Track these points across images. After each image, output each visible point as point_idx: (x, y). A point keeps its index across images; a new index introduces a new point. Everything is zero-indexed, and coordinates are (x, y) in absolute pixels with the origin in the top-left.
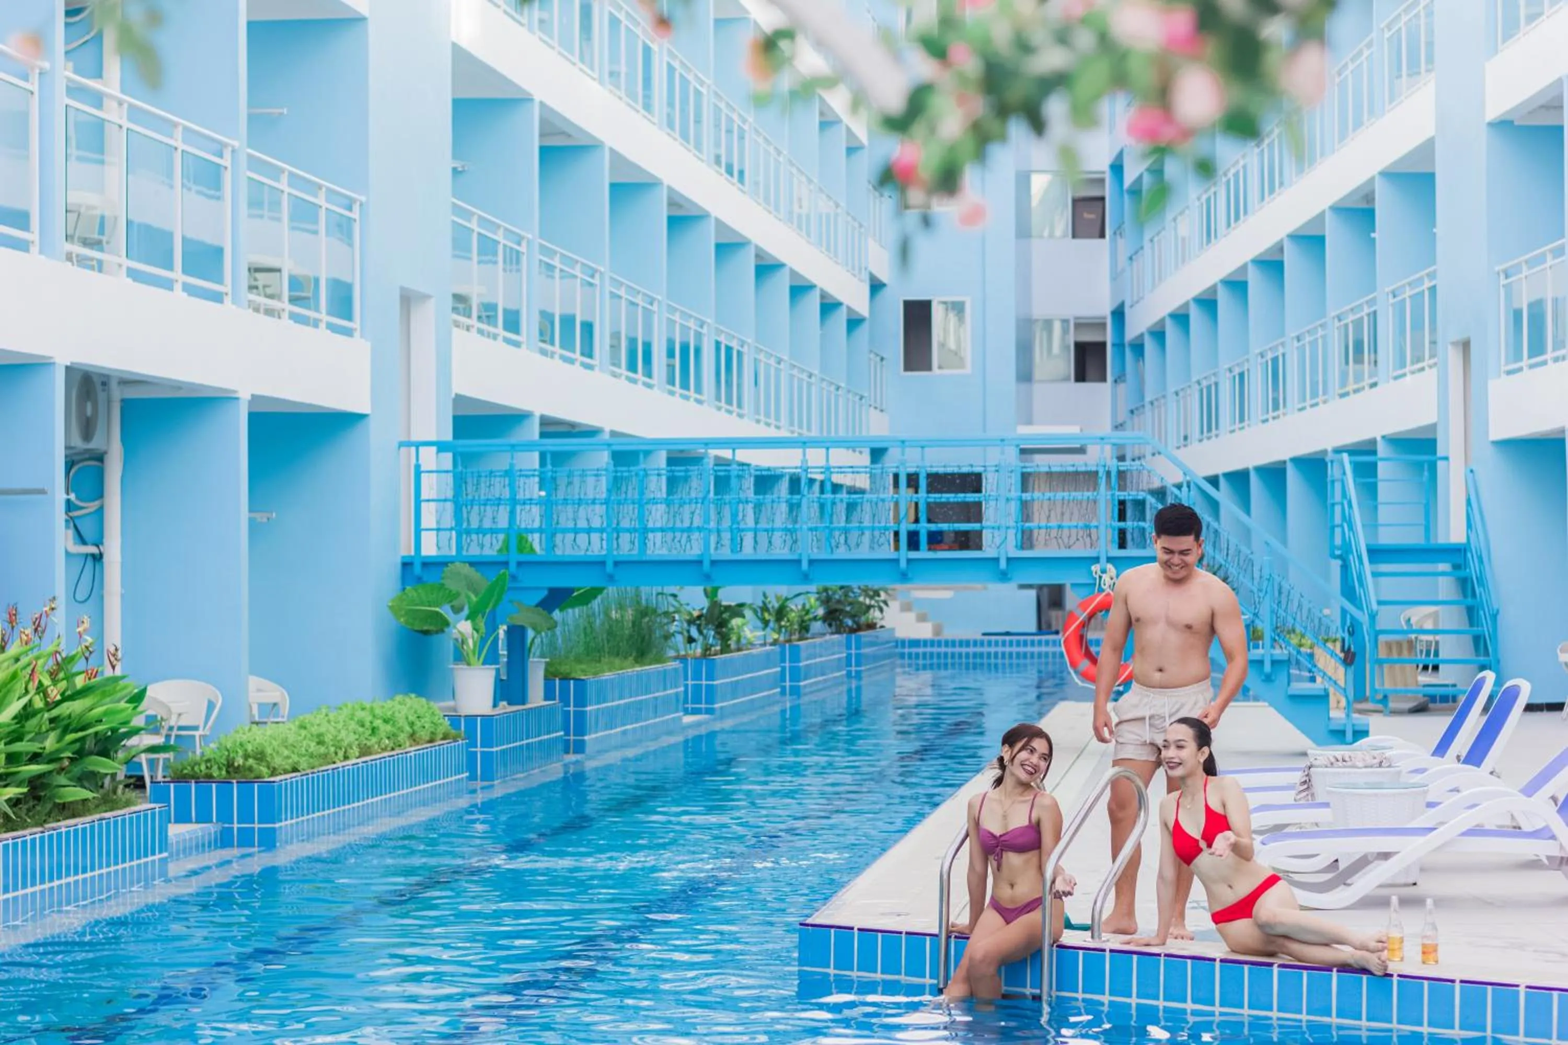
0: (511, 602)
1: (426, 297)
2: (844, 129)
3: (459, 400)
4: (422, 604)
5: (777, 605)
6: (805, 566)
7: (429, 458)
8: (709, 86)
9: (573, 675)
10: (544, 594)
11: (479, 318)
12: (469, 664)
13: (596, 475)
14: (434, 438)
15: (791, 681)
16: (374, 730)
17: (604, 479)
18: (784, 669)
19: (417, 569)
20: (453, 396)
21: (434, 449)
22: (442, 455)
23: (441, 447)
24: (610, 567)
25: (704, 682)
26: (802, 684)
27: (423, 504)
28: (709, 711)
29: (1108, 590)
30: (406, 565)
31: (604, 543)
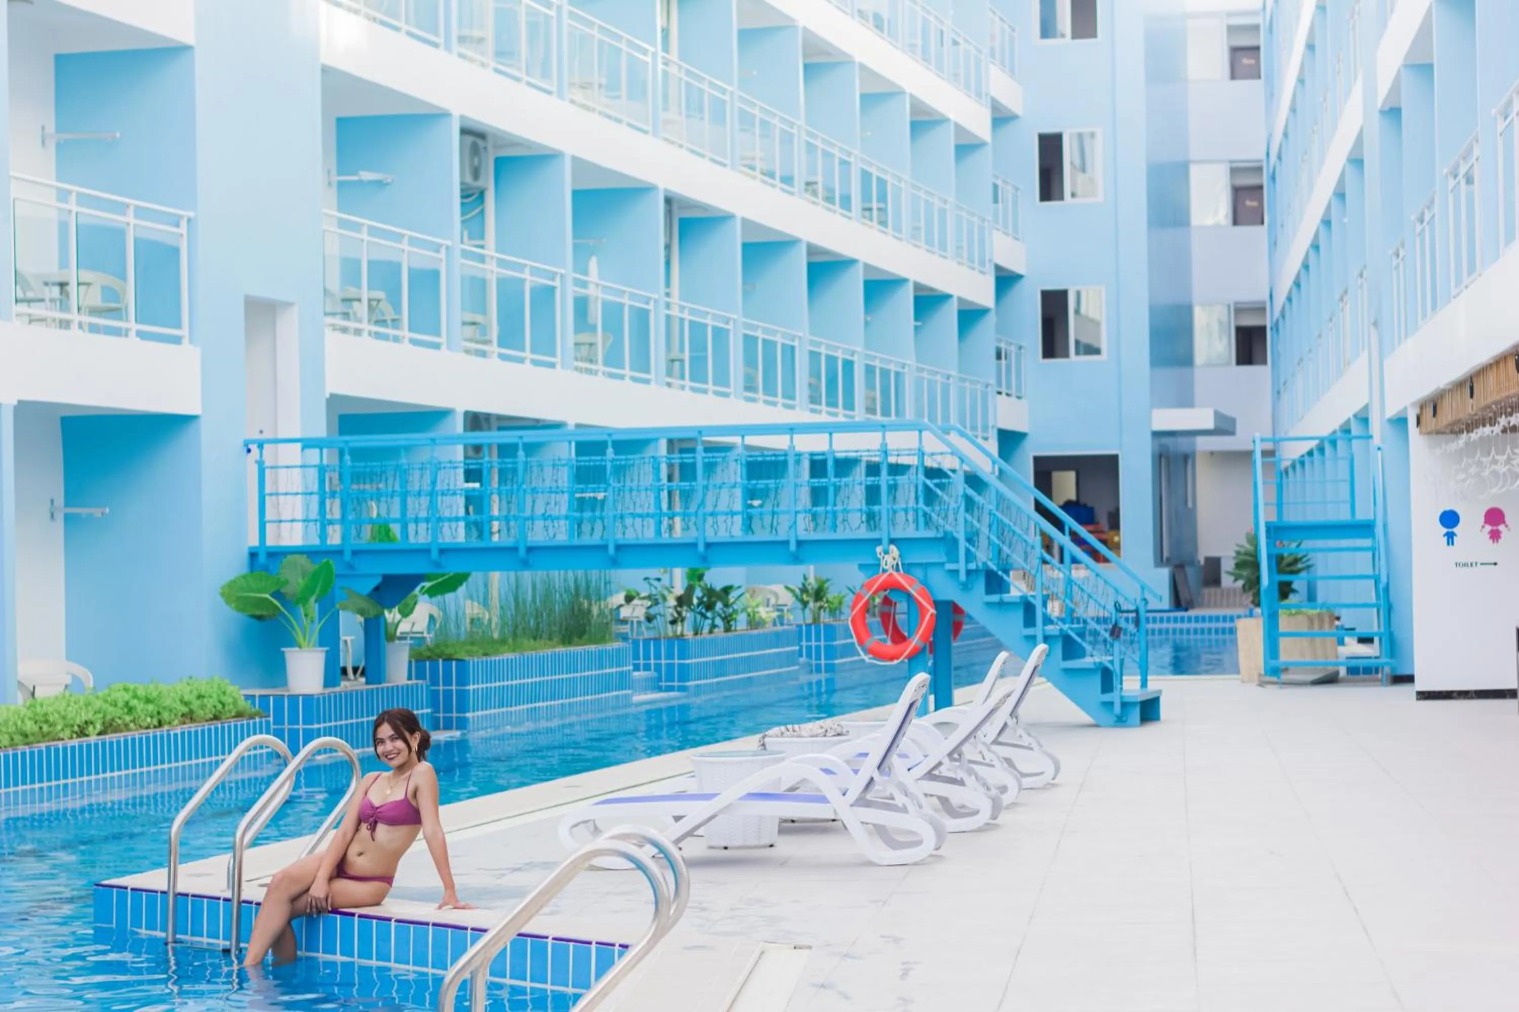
0: (342, 588)
1: (288, 305)
2: (952, 128)
3: (334, 400)
4: (253, 591)
5: (815, 586)
6: (611, 550)
7: (292, 454)
8: (732, 93)
9: (457, 656)
10: (377, 581)
11: (369, 321)
12: (300, 647)
13: (422, 469)
14: (298, 435)
15: (826, 659)
16: (130, 710)
17: (428, 472)
18: (801, 647)
19: (262, 558)
20: (328, 395)
21: (299, 446)
22: (307, 451)
23: (307, 444)
24: (435, 554)
25: (676, 661)
26: (837, 661)
27: (267, 498)
28: (682, 689)
29: (891, 571)
30: (253, 555)
31: (430, 532)
